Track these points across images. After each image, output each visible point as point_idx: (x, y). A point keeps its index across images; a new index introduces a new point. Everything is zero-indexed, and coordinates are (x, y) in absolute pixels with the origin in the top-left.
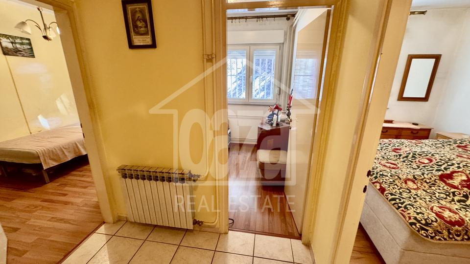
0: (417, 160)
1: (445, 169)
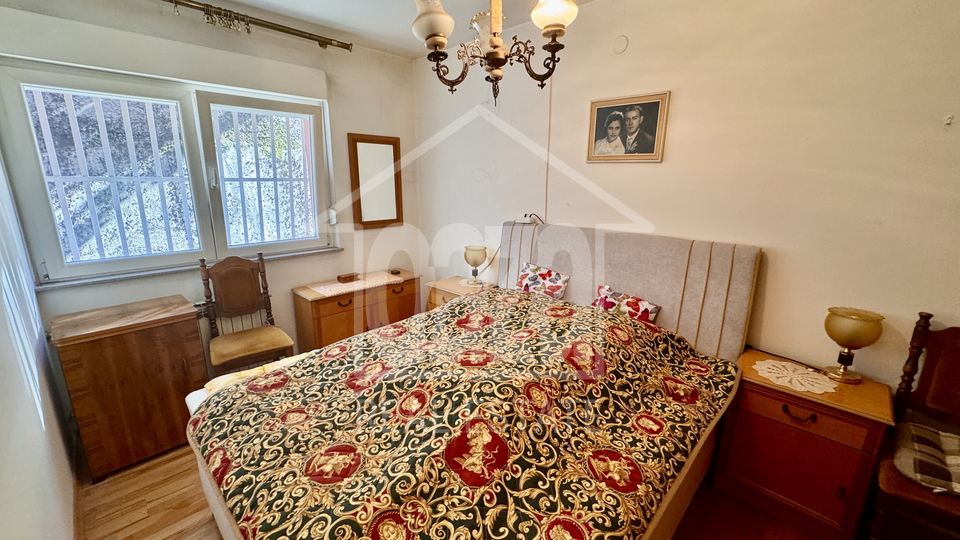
1: (452, 420)
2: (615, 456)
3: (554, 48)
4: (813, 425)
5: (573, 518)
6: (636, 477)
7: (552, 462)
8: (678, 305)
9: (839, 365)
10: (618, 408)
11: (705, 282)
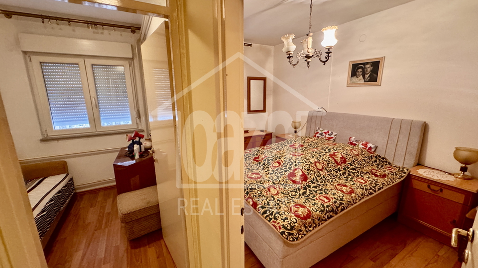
0: (271, 165)
1: (290, 168)
2: (346, 186)
3: (328, 53)
4: (441, 193)
5: (328, 196)
6: (352, 192)
7: (322, 184)
8: (385, 145)
9: (461, 172)
10: (349, 175)
11: (398, 136)
